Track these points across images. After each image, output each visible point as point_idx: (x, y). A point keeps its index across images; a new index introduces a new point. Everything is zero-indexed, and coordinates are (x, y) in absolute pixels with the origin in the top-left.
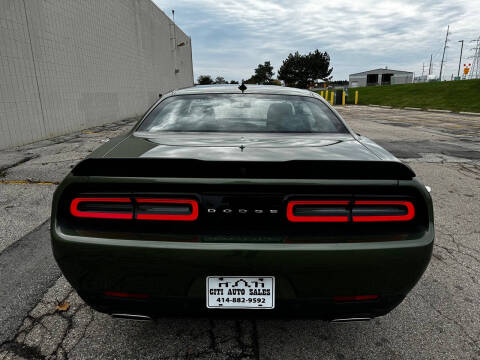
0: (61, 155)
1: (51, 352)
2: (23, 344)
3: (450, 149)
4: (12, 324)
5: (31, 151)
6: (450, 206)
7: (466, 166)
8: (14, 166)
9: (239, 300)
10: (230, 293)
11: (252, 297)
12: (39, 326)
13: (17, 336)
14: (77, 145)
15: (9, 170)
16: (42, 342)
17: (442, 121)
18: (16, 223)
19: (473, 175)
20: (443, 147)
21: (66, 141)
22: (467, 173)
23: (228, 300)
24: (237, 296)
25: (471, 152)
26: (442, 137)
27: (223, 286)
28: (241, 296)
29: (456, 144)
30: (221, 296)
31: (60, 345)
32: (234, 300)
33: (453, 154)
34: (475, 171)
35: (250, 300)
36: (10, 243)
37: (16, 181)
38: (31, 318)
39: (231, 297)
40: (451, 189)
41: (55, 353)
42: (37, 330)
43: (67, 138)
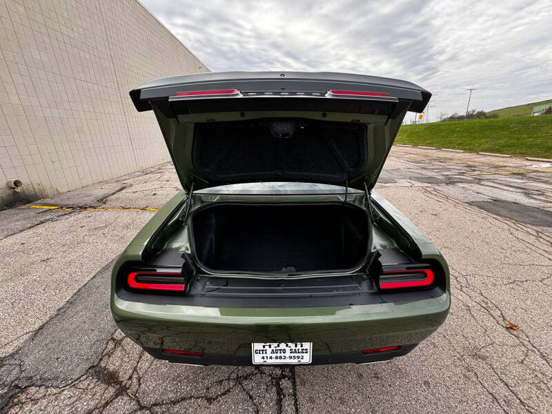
0: (148, 184)
1: (128, 377)
2: (105, 369)
3: (416, 175)
4: (98, 348)
5: (126, 182)
6: (423, 224)
7: (428, 189)
8: (113, 194)
9: (281, 357)
10: (273, 352)
11: (292, 355)
12: (120, 348)
13: (101, 360)
14: (159, 175)
15: (109, 198)
16: (121, 366)
17: (407, 153)
18: (110, 245)
19: (434, 197)
20: (410, 174)
21: (152, 172)
22: (429, 196)
23: (271, 358)
24: (279, 355)
25: (430, 178)
26: (409, 166)
27: (267, 348)
28: (282, 355)
29: (418, 171)
30: (265, 355)
31: (135, 369)
32: (277, 358)
33: (418, 179)
34: (435, 193)
35: (291, 357)
36: (104, 265)
37: (113, 208)
38: (113, 339)
39: (274, 356)
40: (420, 209)
41: (130, 378)
42: (118, 353)
43: (153, 170)
